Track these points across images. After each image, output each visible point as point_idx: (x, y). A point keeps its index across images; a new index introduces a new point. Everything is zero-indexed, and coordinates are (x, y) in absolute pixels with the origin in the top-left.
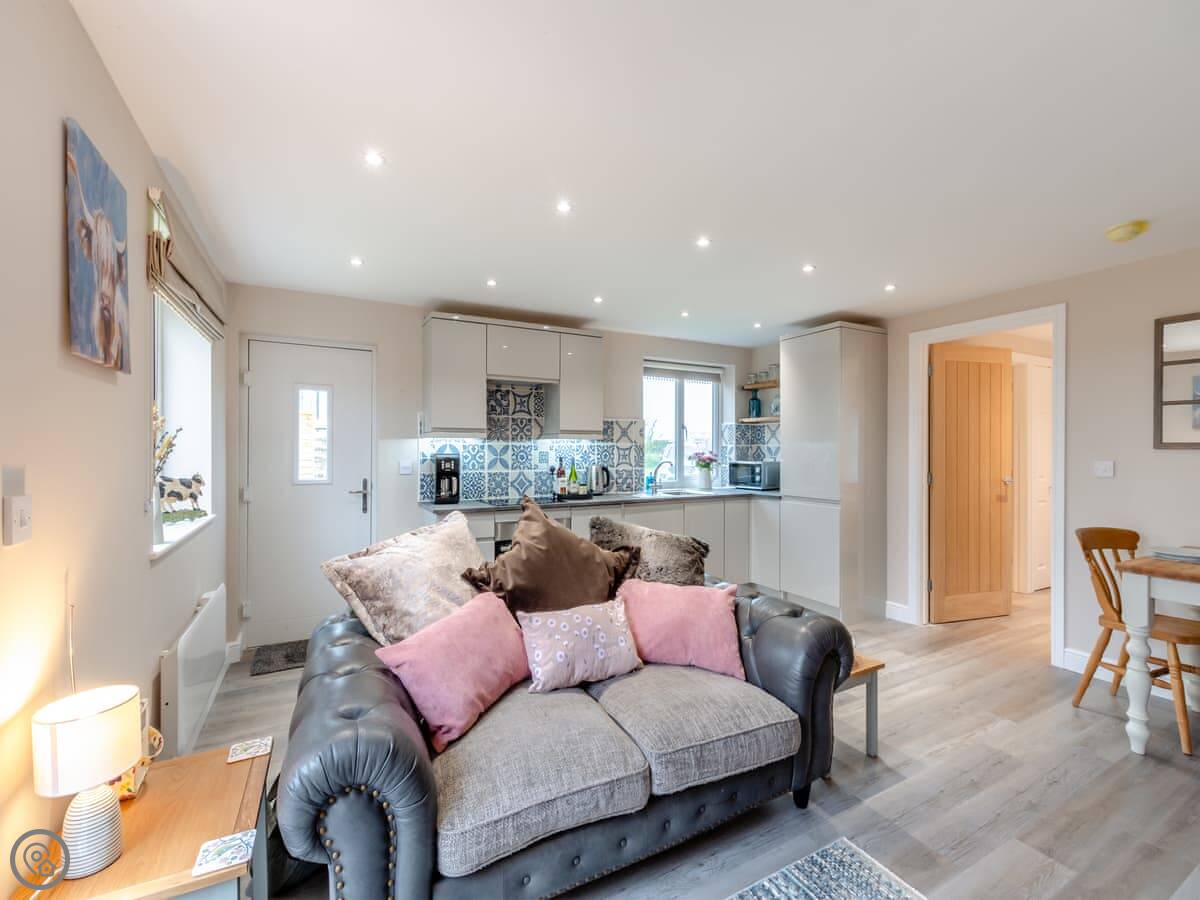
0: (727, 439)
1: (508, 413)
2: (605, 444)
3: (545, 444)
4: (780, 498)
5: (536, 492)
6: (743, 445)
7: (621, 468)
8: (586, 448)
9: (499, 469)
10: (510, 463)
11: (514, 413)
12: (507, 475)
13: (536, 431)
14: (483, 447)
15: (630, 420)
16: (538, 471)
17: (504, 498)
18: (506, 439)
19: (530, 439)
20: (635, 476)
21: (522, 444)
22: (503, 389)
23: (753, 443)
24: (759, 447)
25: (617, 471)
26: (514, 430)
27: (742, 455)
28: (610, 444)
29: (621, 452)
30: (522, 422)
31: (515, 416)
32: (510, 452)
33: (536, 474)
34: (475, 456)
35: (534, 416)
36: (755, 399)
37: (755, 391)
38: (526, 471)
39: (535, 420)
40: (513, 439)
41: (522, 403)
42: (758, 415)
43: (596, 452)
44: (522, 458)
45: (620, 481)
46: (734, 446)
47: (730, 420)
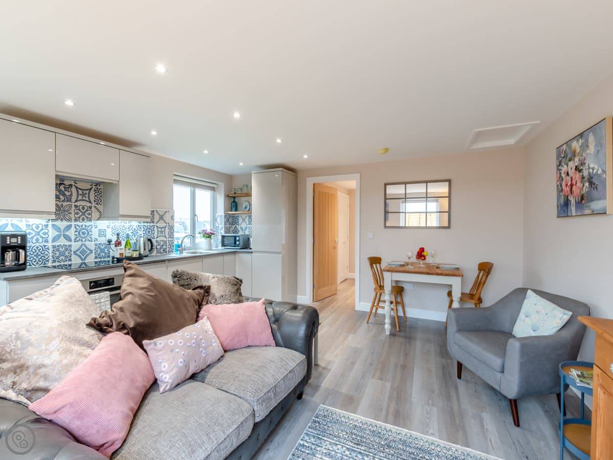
0: (219, 222)
1: (70, 201)
2: (149, 224)
3: (103, 224)
4: (252, 252)
5: (96, 258)
6: (228, 226)
7: (159, 239)
8: (135, 227)
9: (62, 242)
10: (73, 238)
11: (76, 201)
12: (70, 246)
13: (95, 214)
14: (47, 226)
15: (165, 210)
16: (98, 243)
17: (68, 263)
18: (70, 220)
19: (90, 220)
20: (168, 244)
21: (83, 223)
22: (67, 183)
23: (232, 224)
24: (236, 227)
25: (157, 241)
26: (77, 213)
27: (227, 231)
28: (152, 224)
29: (160, 230)
30: (83, 208)
31: (78, 204)
32: (73, 229)
33: (96, 245)
34: (39, 232)
35: (94, 204)
36: (234, 202)
37: (235, 198)
38: (87, 243)
39: (95, 207)
40: (76, 220)
41: (83, 195)
42: (236, 210)
43: (142, 230)
44: (83, 234)
45: (158, 247)
46: (223, 226)
47: (221, 212)
